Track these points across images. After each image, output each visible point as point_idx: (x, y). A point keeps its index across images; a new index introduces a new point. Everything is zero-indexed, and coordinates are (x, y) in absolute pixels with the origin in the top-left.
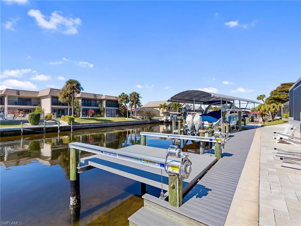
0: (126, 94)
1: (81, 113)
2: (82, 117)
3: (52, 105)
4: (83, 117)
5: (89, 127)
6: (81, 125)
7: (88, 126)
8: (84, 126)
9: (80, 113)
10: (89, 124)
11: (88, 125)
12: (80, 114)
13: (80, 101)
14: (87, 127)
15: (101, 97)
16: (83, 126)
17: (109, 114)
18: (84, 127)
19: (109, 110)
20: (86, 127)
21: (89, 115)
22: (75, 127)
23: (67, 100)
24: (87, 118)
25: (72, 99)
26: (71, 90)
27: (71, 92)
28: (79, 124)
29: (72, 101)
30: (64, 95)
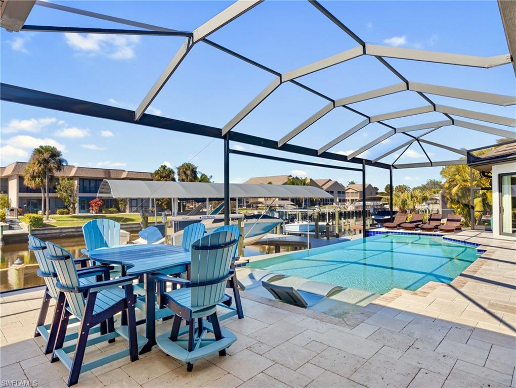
0: (169, 168)
1: (77, 205)
2: (79, 212)
3: (20, 192)
4: (82, 213)
5: (75, 233)
6: (57, 231)
7: (73, 232)
8: (65, 232)
9: (76, 207)
10: (74, 228)
11: (73, 230)
12: (75, 208)
13: (76, 182)
14: (71, 234)
15: (121, 174)
16: (61, 233)
17: (137, 206)
18: (64, 235)
20: (68, 234)
21: (93, 210)
22: (44, 234)
23: (38, 183)
24: (89, 214)
25: (46, 181)
26: (40, 165)
27: (40, 169)
28: (51, 229)
29: (46, 185)
30: (32, 174)
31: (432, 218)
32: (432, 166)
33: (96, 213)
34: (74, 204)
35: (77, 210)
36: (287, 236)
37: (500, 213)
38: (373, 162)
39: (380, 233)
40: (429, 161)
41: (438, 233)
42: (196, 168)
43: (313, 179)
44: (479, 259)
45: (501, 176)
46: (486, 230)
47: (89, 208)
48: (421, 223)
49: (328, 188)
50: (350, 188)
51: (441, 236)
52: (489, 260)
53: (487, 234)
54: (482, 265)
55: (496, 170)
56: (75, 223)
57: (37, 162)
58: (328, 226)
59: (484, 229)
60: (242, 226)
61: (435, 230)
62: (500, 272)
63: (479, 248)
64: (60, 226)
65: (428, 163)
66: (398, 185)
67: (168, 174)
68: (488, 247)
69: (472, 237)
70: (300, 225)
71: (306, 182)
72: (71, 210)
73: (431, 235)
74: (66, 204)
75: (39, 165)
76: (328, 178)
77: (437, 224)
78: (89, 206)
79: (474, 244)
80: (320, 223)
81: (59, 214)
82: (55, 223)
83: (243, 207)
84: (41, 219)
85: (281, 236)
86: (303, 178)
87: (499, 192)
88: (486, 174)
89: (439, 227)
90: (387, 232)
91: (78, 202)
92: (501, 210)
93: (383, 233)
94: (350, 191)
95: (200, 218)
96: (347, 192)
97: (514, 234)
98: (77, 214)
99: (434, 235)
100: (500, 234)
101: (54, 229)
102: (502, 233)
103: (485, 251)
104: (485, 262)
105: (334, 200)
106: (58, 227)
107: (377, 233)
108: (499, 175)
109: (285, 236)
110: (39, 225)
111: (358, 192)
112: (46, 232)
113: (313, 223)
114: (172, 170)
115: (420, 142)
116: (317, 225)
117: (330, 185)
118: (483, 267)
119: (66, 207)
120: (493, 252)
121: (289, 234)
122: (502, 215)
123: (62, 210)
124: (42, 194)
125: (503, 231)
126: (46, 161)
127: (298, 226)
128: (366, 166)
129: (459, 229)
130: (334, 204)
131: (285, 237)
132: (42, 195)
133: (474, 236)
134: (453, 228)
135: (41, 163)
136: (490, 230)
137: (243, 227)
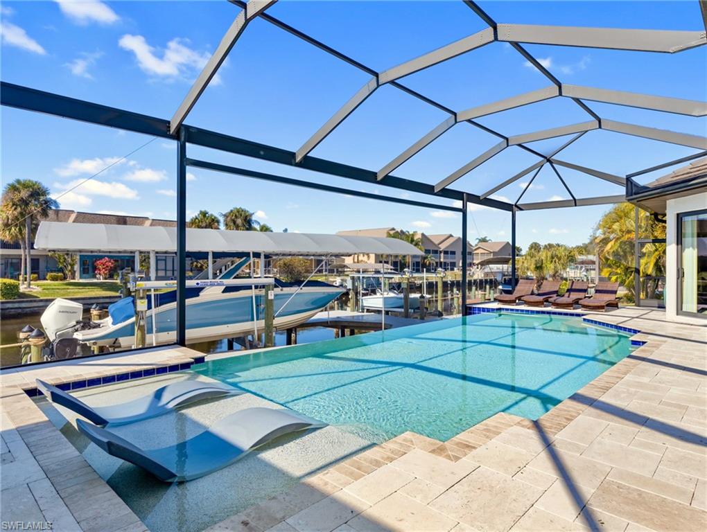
0: (212, 215)
1: (77, 267)
2: (81, 278)
4: (85, 278)
6: (41, 304)
9: (75, 269)
12: (75, 272)
17: (166, 270)
19: (165, 260)
21: (100, 274)
22: (20, 308)
23: (14, 234)
24: (95, 281)
25: (27, 232)
26: (15, 209)
27: (15, 213)
28: (31, 301)
29: (27, 236)
30: (6, 221)
31: (573, 287)
32: (576, 205)
33: (106, 279)
34: (72, 266)
35: (77, 274)
36: (365, 313)
37: (678, 278)
38: (481, 198)
39: (488, 310)
40: (572, 198)
41: (579, 311)
42: (251, 215)
43: (426, 234)
44: (626, 360)
45: (680, 217)
46: (659, 307)
47: (94, 272)
48: (555, 295)
49: (447, 247)
50: (479, 248)
51: (583, 315)
52: (644, 363)
53: (656, 314)
54: (626, 374)
55: (674, 207)
56: (70, 292)
57: (11, 204)
58: (422, 300)
59: (657, 305)
60: (271, 297)
61: (574, 306)
62: (656, 389)
63: (636, 337)
64: (45, 296)
65: (570, 200)
66: (547, 244)
67: (210, 223)
68: (651, 337)
69: (633, 318)
70: (385, 298)
71: (415, 239)
72: (69, 274)
73: (566, 314)
74: (61, 266)
75: (13, 208)
76: (448, 233)
77: (580, 297)
78: (95, 268)
79: (630, 330)
80: (413, 296)
81: (51, 280)
82: (40, 292)
83: (324, 273)
84: (17, 287)
85: (356, 314)
86: (411, 233)
87: (678, 244)
88: (660, 217)
89: (580, 302)
90: (500, 309)
91: (78, 263)
92: (680, 274)
93: (493, 310)
94: (480, 251)
95: (198, 284)
96: (475, 252)
97: (700, 314)
98: (77, 280)
99: (572, 315)
100: (677, 314)
101: (35, 301)
102: (680, 311)
103: (644, 343)
104: (635, 366)
105: (457, 264)
106: (41, 298)
107: (484, 310)
108: (678, 215)
109: (363, 314)
110: (13, 295)
111: (491, 252)
112: (23, 305)
113: (402, 295)
114: (215, 218)
115: (554, 165)
116: (406, 298)
117: (451, 242)
118: (628, 377)
119: (61, 270)
120: (657, 346)
121: (368, 311)
122: (682, 282)
123: (54, 274)
124: (22, 250)
125: (682, 309)
126: (25, 202)
127: (382, 299)
128: (468, 203)
129: (613, 305)
130: (455, 269)
131: (362, 316)
132: (21, 252)
133: (637, 317)
134: (603, 304)
135: (17, 205)
136: (662, 307)
137: (272, 300)
